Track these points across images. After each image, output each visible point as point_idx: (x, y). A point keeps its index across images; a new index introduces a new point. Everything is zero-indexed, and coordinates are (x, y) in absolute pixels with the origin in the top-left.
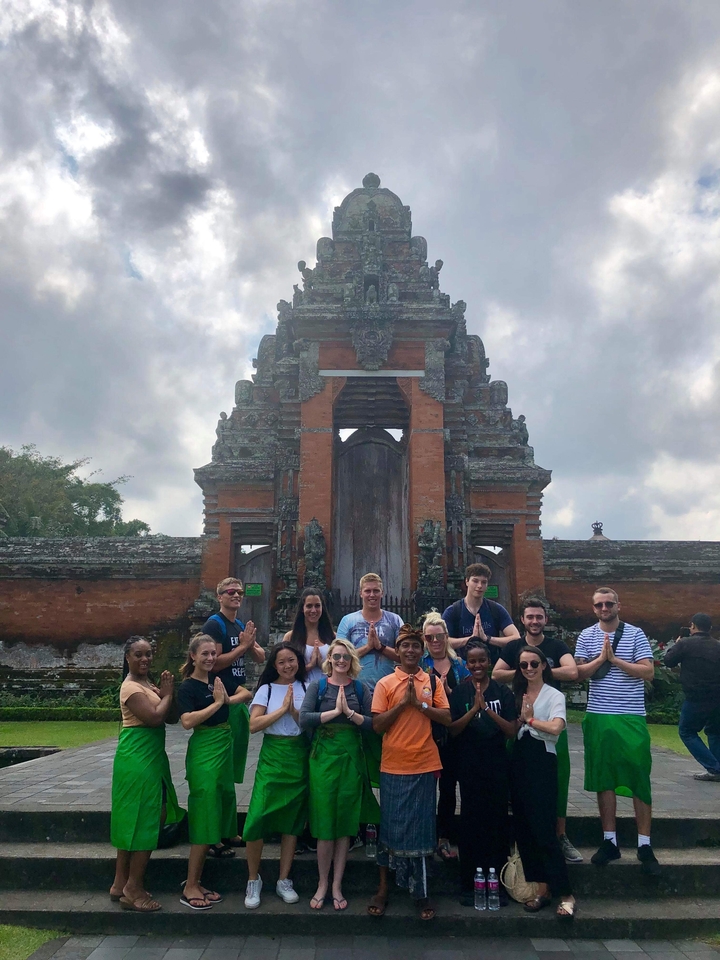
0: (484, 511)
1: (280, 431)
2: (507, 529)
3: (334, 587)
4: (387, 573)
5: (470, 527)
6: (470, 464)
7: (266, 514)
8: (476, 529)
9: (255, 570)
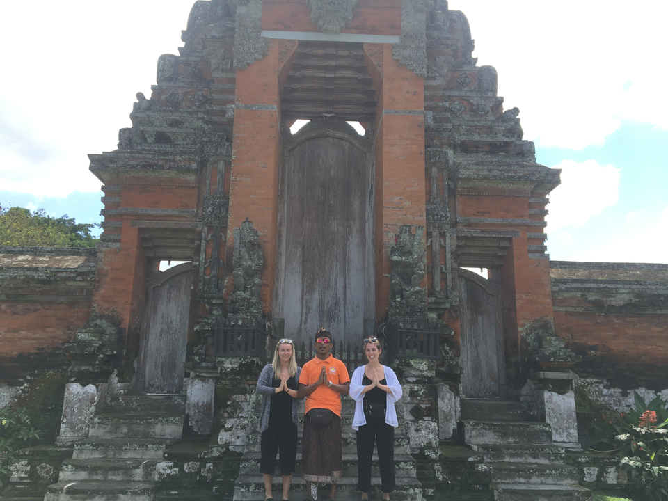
0: (474, 220)
1: (208, 112)
2: (502, 244)
3: (276, 316)
4: (345, 300)
5: (456, 241)
6: (456, 160)
7: (185, 217)
8: (463, 243)
9: (174, 293)
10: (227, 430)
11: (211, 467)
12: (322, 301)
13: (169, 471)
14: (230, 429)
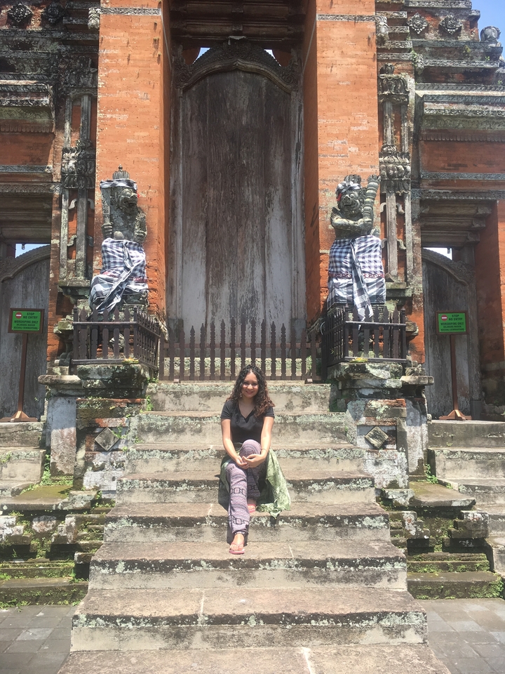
0: (444, 175)
1: (67, 29)
2: (481, 212)
4: (264, 293)
5: (418, 206)
6: (418, 92)
7: (38, 177)
8: (428, 210)
9: (31, 288)
10: (95, 470)
11: (73, 524)
12: (234, 296)
13: (8, 531)
14: (102, 468)
